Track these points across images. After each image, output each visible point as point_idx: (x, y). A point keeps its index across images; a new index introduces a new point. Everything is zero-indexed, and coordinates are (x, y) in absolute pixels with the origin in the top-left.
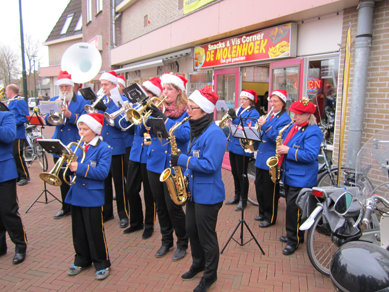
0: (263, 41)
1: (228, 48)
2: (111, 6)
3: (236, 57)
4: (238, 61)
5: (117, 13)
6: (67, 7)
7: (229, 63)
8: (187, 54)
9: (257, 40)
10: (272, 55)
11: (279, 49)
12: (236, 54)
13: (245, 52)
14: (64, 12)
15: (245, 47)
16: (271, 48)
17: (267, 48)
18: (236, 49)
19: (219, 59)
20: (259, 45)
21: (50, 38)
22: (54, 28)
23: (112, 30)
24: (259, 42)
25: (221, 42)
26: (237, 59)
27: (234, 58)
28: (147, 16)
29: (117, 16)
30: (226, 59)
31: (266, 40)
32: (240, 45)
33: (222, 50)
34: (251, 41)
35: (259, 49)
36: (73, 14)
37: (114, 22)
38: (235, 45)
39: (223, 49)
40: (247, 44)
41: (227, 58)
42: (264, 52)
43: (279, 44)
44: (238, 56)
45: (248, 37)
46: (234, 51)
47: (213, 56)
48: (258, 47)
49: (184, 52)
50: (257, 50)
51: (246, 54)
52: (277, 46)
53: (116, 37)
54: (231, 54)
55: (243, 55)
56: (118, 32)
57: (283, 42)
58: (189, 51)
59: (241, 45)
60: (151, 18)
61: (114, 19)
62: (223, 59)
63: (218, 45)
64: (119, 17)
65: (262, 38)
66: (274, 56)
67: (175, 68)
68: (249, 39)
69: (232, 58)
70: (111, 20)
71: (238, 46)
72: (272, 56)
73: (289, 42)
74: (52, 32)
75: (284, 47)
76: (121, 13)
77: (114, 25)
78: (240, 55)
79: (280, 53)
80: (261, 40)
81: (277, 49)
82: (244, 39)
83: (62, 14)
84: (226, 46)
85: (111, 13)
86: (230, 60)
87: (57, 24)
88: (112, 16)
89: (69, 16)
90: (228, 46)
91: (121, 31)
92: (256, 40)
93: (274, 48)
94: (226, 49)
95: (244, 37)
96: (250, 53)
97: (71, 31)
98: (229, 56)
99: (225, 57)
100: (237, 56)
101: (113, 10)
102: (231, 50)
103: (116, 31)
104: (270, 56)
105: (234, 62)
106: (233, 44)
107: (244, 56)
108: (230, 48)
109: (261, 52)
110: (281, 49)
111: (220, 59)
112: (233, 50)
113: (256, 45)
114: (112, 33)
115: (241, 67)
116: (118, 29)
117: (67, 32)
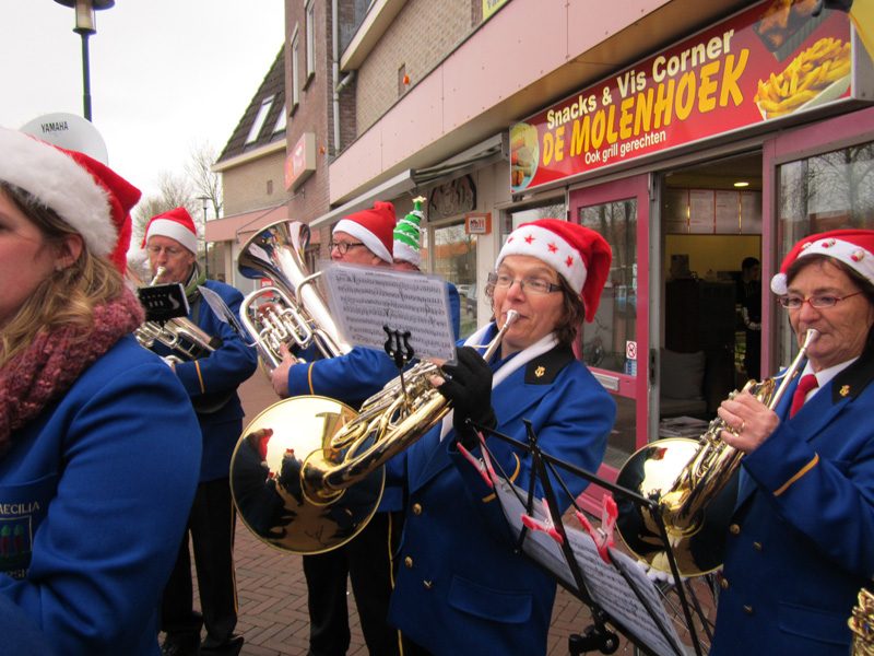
0: (730, 60)
1: (607, 109)
2: (330, 56)
3: (633, 138)
4: (641, 151)
5: (342, 74)
6: (264, 84)
7: (611, 160)
8: (491, 150)
9: (708, 61)
10: (772, 105)
11: (801, 75)
12: (632, 125)
13: (663, 113)
14: (257, 95)
15: (665, 97)
16: (766, 79)
17: (748, 84)
18: (632, 111)
19: (579, 152)
20: (718, 77)
21: (226, 154)
22: (236, 132)
23: (331, 116)
24: (714, 68)
25: (586, 96)
26: (637, 144)
27: (625, 141)
28: (404, 66)
29: (344, 81)
30: (601, 149)
31: (745, 53)
32: (645, 92)
33: (587, 119)
34: (684, 68)
35: (717, 95)
36: (272, 97)
37: (336, 96)
38: (629, 95)
39: (592, 115)
40: (671, 83)
41: (605, 145)
42: (738, 99)
43: (803, 56)
44: (642, 133)
45: (675, 59)
46: (626, 119)
47: (560, 144)
48: (713, 87)
49: (482, 149)
50: (709, 96)
51: (667, 122)
52: (794, 66)
53: (341, 134)
54: (616, 128)
55: (657, 125)
56: (348, 120)
57: (818, 45)
58: (496, 141)
59: (651, 91)
60: (411, 71)
61: (336, 89)
62: (592, 150)
63: (575, 106)
64: (349, 84)
65: (727, 50)
66: (781, 110)
67: (467, 198)
68: (678, 64)
69: (620, 141)
70: (330, 91)
71: (641, 96)
72: (770, 111)
73: (846, 39)
74: (231, 142)
75: (825, 66)
76: (353, 74)
77: (336, 105)
78: (647, 128)
79: (807, 93)
80: (722, 58)
81: (794, 81)
82: (662, 67)
83: (254, 100)
84: (600, 106)
85: (330, 75)
86: (613, 151)
87: (241, 121)
88: (331, 83)
89: (265, 101)
90: (605, 103)
91: (355, 118)
92: (702, 60)
93: (781, 77)
94: (600, 116)
95: (661, 60)
96: (683, 114)
97: (267, 135)
98: (612, 138)
99: (597, 144)
100: (637, 133)
101: (335, 66)
102: (618, 115)
103: (341, 118)
104: (763, 113)
105: (628, 155)
106: (624, 94)
107: (663, 127)
108: (613, 108)
109: (724, 102)
110: (810, 77)
111: (583, 153)
112: (625, 113)
113: (705, 80)
114: (331, 125)
115: (655, 174)
116: (348, 112)
117: (259, 137)
